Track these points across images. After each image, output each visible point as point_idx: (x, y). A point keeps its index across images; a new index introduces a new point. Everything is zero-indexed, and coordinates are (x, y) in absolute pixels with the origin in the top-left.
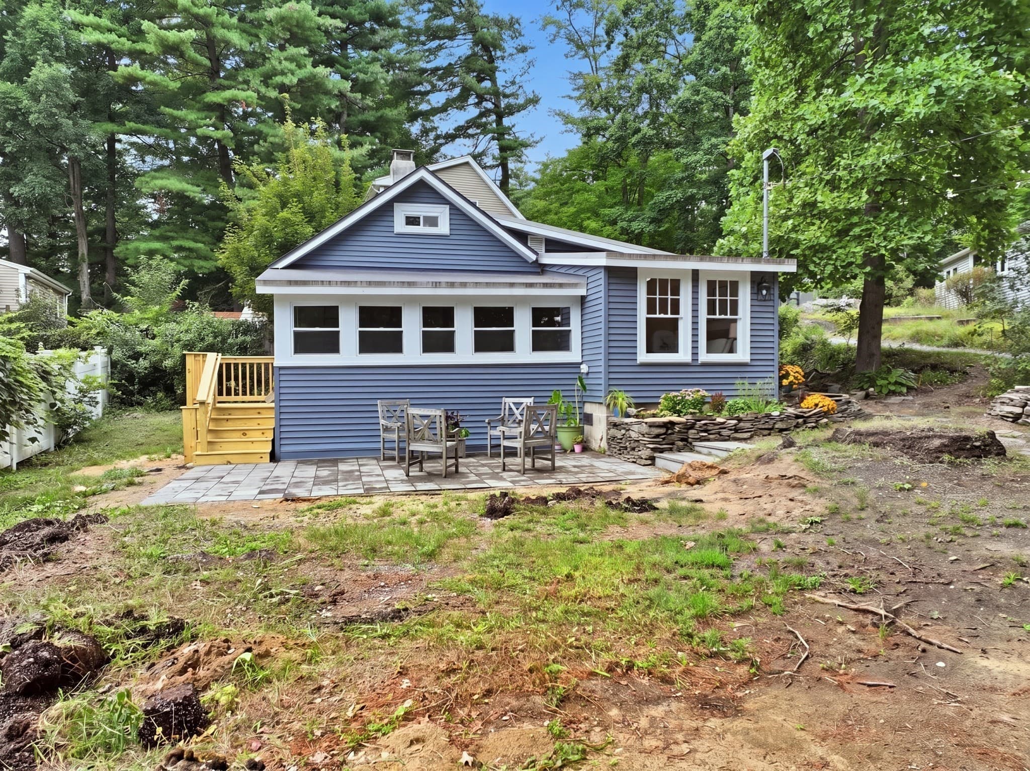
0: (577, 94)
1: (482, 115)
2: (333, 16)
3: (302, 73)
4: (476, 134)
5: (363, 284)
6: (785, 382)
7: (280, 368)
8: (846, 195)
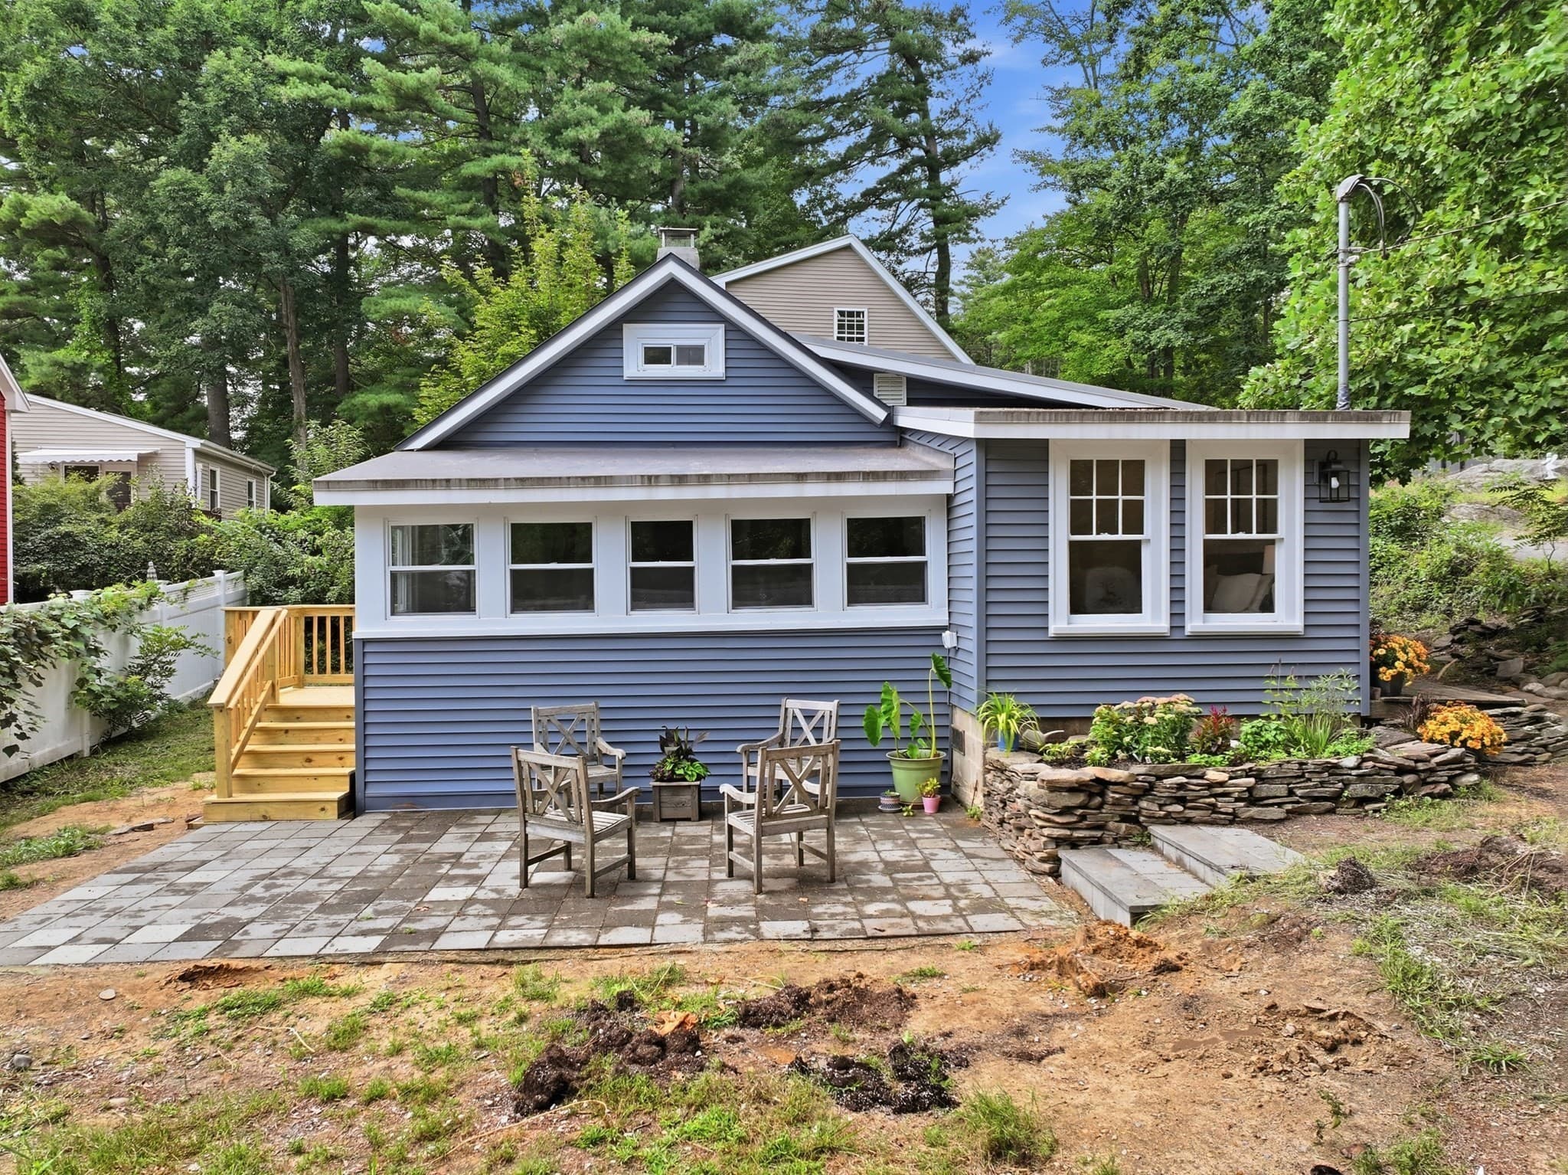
0: (1059, 124)
1: (905, 169)
2: (653, 29)
3: (609, 121)
4: (894, 200)
5: (509, 483)
6: (1386, 674)
7: (365, 642)
8: (1538, 266)
